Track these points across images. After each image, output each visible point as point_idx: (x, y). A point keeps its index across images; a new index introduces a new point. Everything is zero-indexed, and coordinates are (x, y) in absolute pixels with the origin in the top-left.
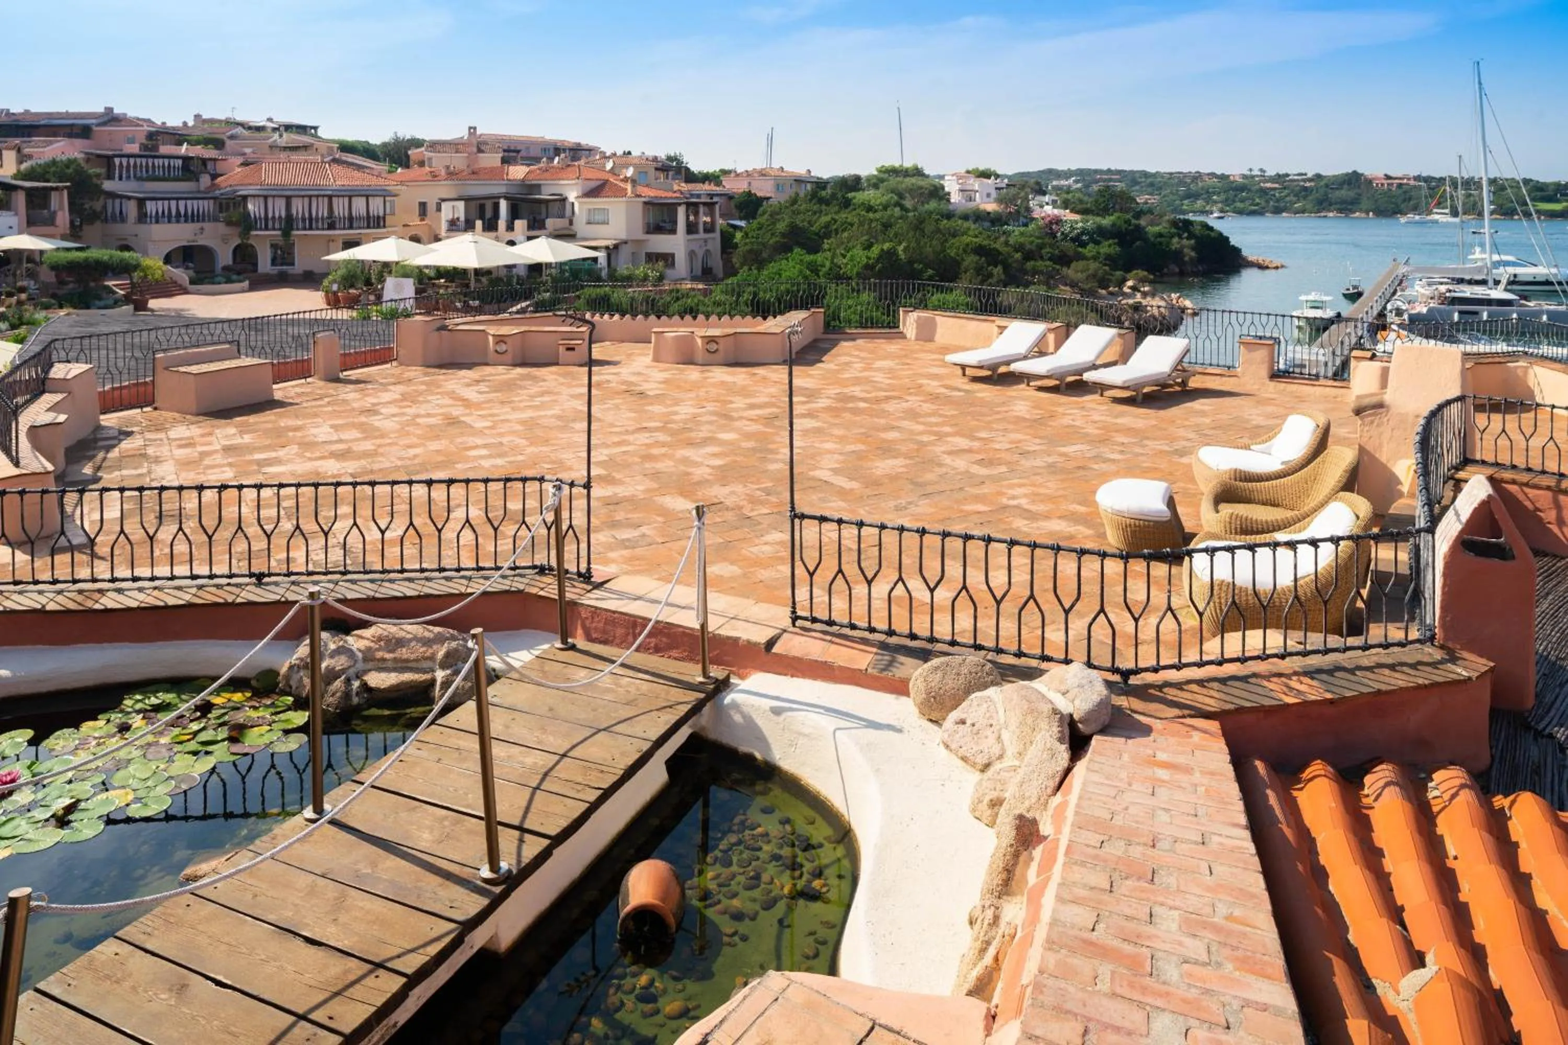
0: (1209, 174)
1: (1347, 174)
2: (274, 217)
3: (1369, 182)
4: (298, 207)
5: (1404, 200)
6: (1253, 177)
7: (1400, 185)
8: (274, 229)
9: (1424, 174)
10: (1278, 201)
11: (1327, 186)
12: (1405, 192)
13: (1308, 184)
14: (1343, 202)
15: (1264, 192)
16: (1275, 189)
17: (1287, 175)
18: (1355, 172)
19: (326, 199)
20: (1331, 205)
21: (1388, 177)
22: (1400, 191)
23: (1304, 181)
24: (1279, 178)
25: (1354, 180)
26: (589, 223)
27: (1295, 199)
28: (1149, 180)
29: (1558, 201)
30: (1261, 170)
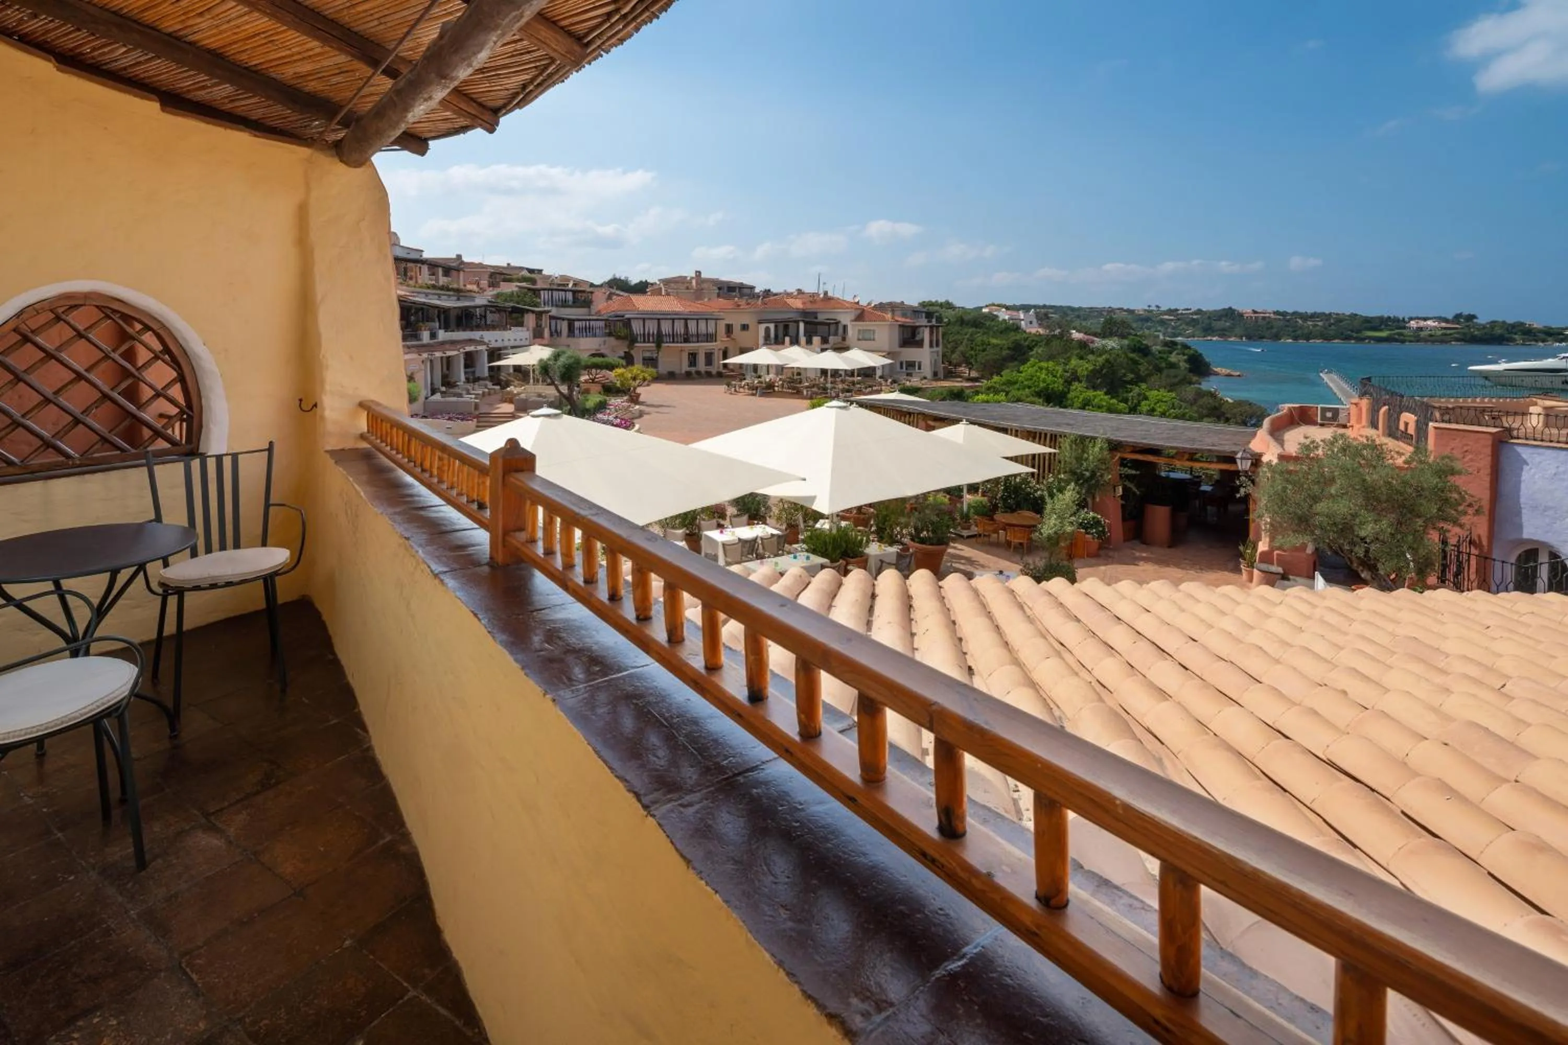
0: (1119, 309)
1: (1224, 310)
2: (649, 334)
3: (1241, 315)
4: (666, 327)
5: (1268, 329)
6: (1152, 311)
7: (1264, 318)
8: (649, 342)
9: (1281, 310)
10: (1174, 328)
11: (1209, 318)
12: (1269, 323)
13: (1195, 317)
14: (1224, 330)
15: (1163, 322)
16: (1172, 320)
17: (1177, 310)
18: (1230, 308)
19: (683, 321)
20: (1213, 331)
21: (1255, 312)
22: (1264, 323)
23: (1192, 314)
24: (1171, 312)
25: (1230, 314)
26: (859, 339)
27: (1186, 327)
28: (1077, 313)
29: (1381, 330)
30: (1157, 307)
